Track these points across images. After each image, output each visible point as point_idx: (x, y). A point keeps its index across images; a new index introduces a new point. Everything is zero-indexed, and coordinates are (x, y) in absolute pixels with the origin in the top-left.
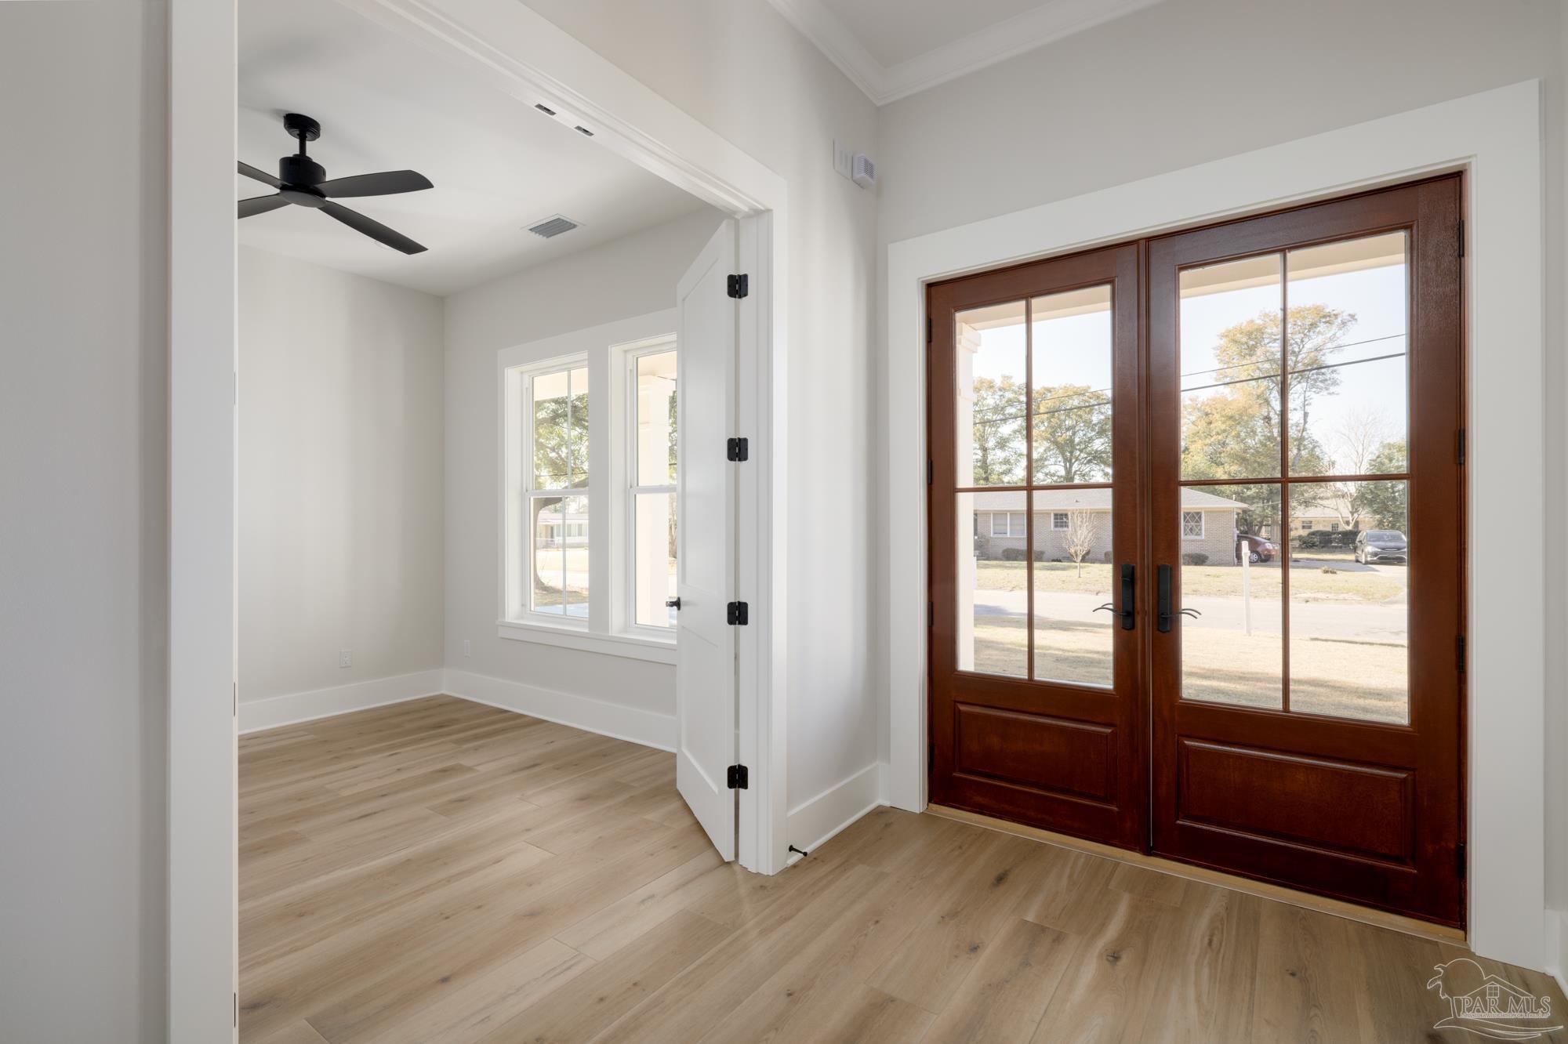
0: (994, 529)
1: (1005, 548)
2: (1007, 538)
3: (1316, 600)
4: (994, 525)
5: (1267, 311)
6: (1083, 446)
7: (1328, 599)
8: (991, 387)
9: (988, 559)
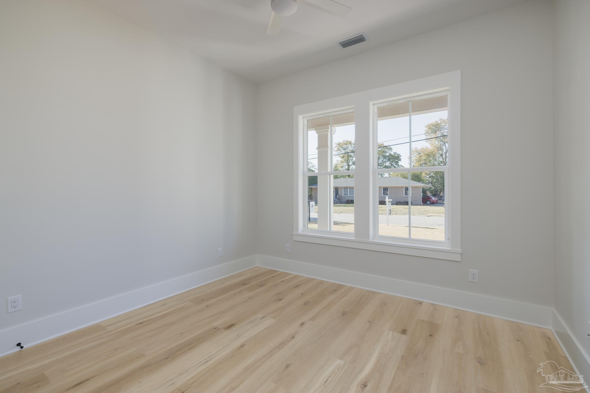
0: (344, 193)
1: (347, 199)
2: (348, 196)
3: (431, 216)
4: (344, 192)
5: (441, 118)
6: (381, 164)
7: (435, 215)
8: (350, 143)
9: (341, 203)
